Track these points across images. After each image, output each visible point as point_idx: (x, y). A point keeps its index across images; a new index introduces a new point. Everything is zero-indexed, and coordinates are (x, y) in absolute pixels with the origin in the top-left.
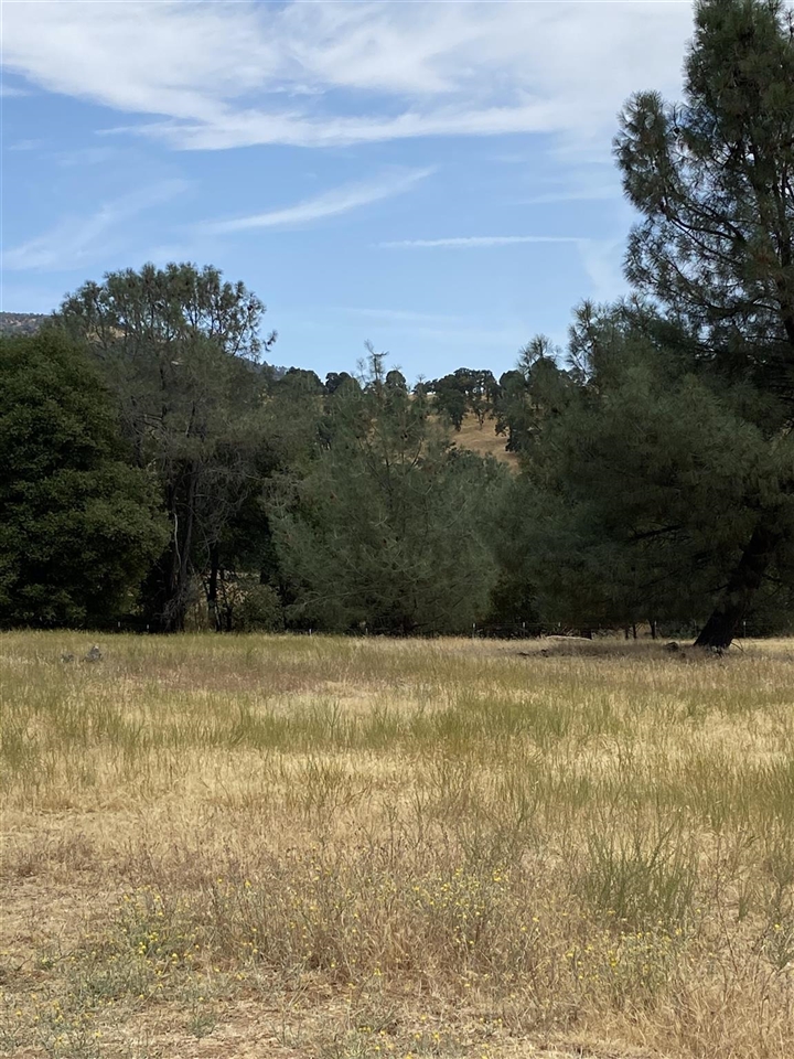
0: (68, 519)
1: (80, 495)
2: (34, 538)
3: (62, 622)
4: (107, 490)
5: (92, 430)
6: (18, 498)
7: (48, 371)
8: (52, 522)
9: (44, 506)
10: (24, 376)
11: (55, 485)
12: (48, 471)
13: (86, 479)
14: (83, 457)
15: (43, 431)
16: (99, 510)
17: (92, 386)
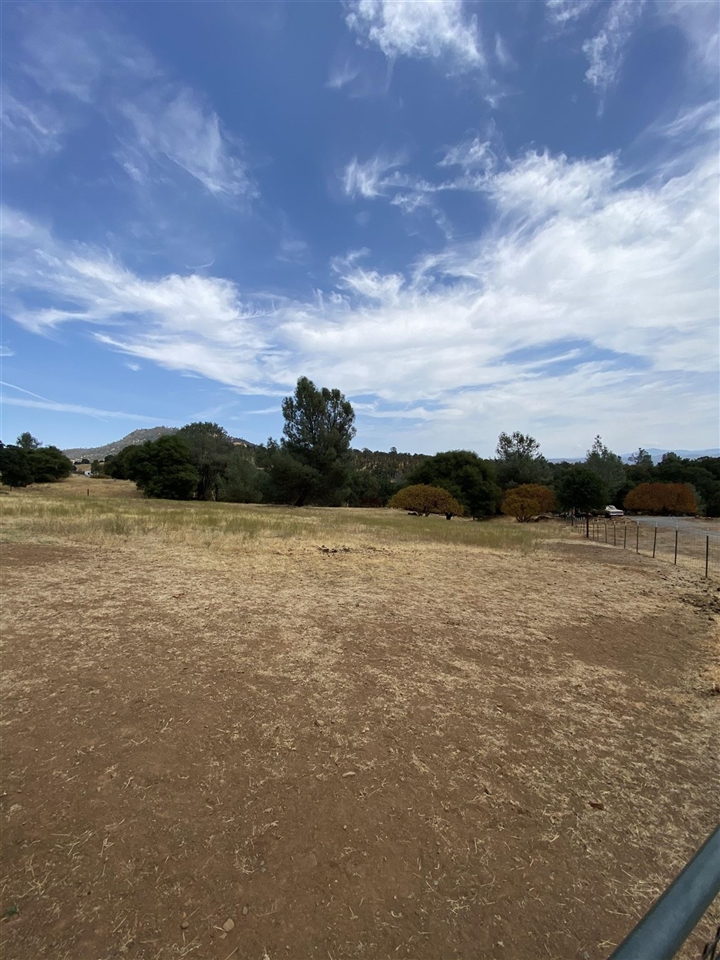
0: (175, 476)
1: (178, 471)
2: (167, 480)
3: (173, 498)
4: (185, 470)
5: (183, 457)
6: (164, 471)
7: (173, 443)
8: (171, 476)
9: (170, 472)
10: (167, 443)
11: (172, 468)
12: (171, 465)
13: (180, 467)
14: (180, 463)
15: (170, 456)
16: (182, 474)
17: (183, 447)
